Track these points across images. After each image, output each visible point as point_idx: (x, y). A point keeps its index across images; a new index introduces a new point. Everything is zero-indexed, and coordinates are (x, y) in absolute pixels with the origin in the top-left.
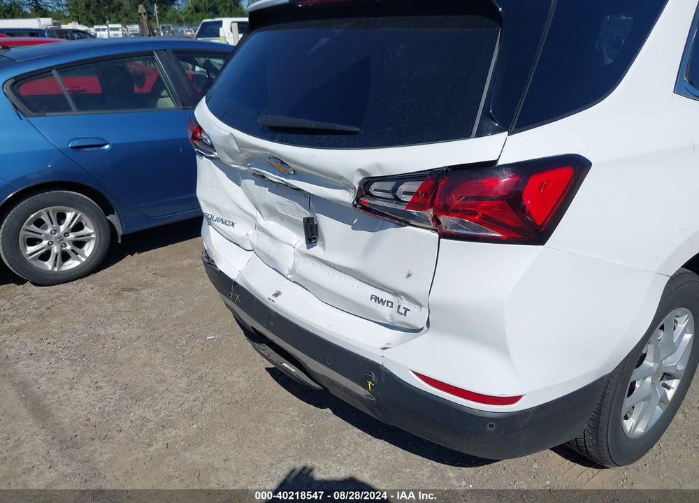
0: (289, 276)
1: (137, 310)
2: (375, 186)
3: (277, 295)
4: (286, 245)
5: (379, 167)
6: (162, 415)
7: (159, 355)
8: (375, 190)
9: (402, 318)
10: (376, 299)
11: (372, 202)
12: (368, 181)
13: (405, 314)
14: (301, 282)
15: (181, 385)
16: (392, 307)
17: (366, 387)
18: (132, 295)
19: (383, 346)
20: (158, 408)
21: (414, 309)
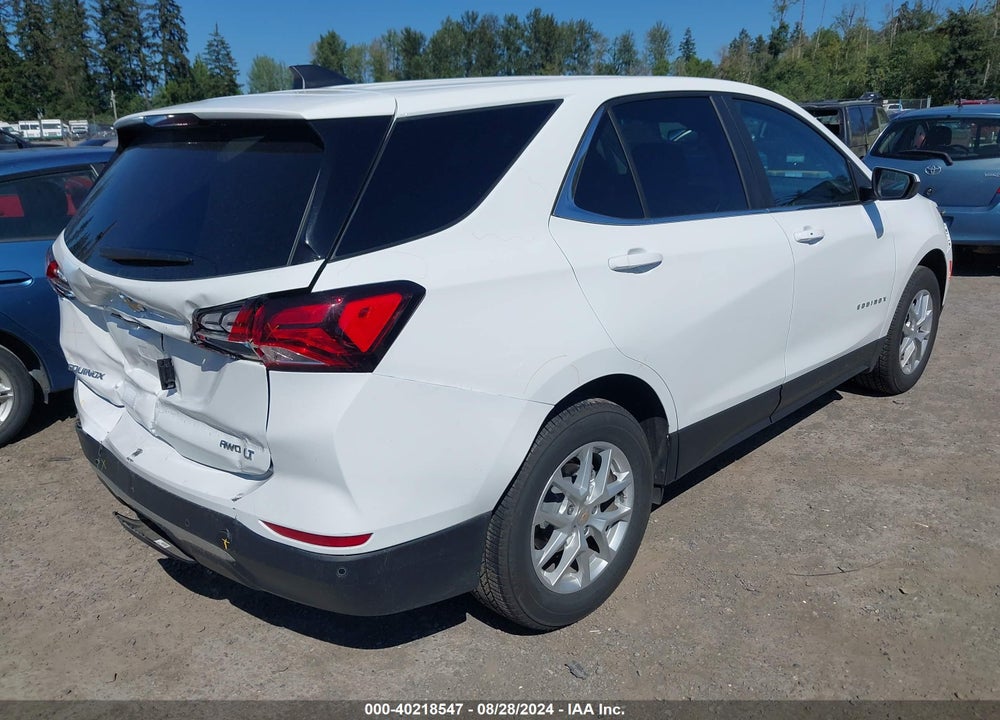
0: (153, 431)
1: (68, 481)
2: (206, 318)
3: (136, 454)
4: (150, 395)
5: (204, 297)
6: (93, 589)
7: (94, 528)
8: (206, 323)
9: (247, 462)
10: (225, 444)
11: (208, 336)
12: (200, 313)
13: (250, 458)
14: (164, 436)
15: (120, 557)
16: (240, 452)
17: (223, 547)
18: (62, 465)
19: (234, 497)
20: (89, 582)
21: (257, 450)
